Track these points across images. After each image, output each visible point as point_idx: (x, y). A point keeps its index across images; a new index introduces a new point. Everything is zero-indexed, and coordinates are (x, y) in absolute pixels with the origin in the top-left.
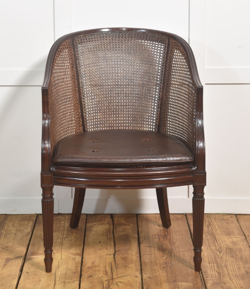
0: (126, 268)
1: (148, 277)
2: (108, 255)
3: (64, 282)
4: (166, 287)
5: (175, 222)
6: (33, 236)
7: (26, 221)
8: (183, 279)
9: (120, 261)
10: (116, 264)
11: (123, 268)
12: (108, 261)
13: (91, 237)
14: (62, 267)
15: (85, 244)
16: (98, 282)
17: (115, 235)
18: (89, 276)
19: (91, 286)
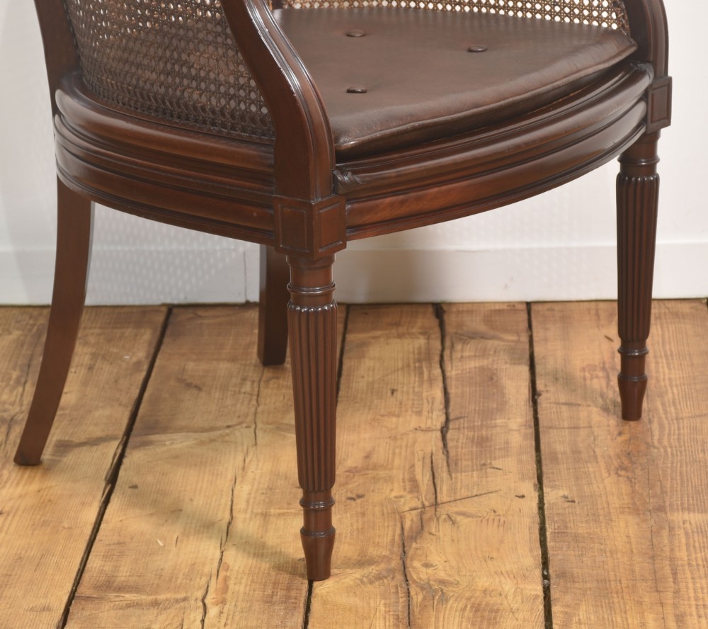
0: (484, 471)
1: (563, 499)
2: (422, 430)
3: (265, 516)
4: (627, 526)
5: (668, 327)
6: (153, 374)
8: (691, 501)
9: (464, 450)
10: (448, 457)
11: (473, 470)
12: (422, 450)
13: (363, 377)
14: (256, 469)
16: (385, 514)
17: (448, 367)
18: (354, 496)
19: (360, 527)
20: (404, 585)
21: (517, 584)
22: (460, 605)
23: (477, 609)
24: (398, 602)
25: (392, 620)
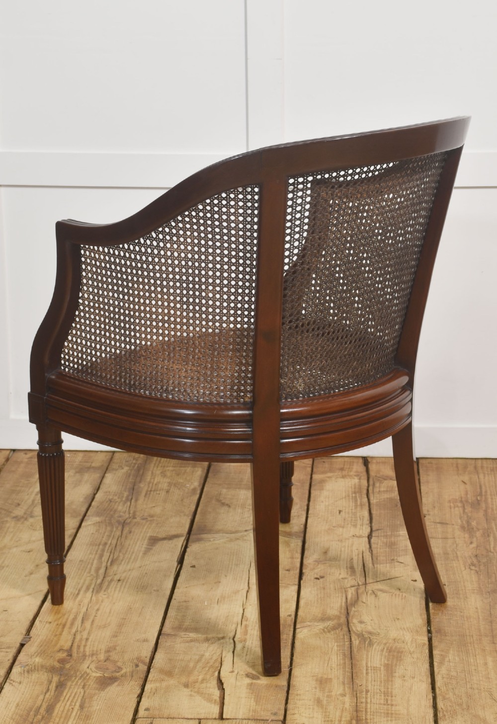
0: (393, 564)
2: (357, 537)
4: (476, 601)
6: (203, 496)
7: (188, 467)
9: (381, 550)
10: (372, 554)
11: (387, 563)
12: (357, 549)
13: (322, 502)
15: (309, 516)
16: (337, 589)
17: (371, 498)
18: (318, 577)
19: (322, 596)
20: (348, 634)
21: (413, 635)
22: (380, 648)
23: (390, 651)
24: (345, 644)
25: (341, 656)
